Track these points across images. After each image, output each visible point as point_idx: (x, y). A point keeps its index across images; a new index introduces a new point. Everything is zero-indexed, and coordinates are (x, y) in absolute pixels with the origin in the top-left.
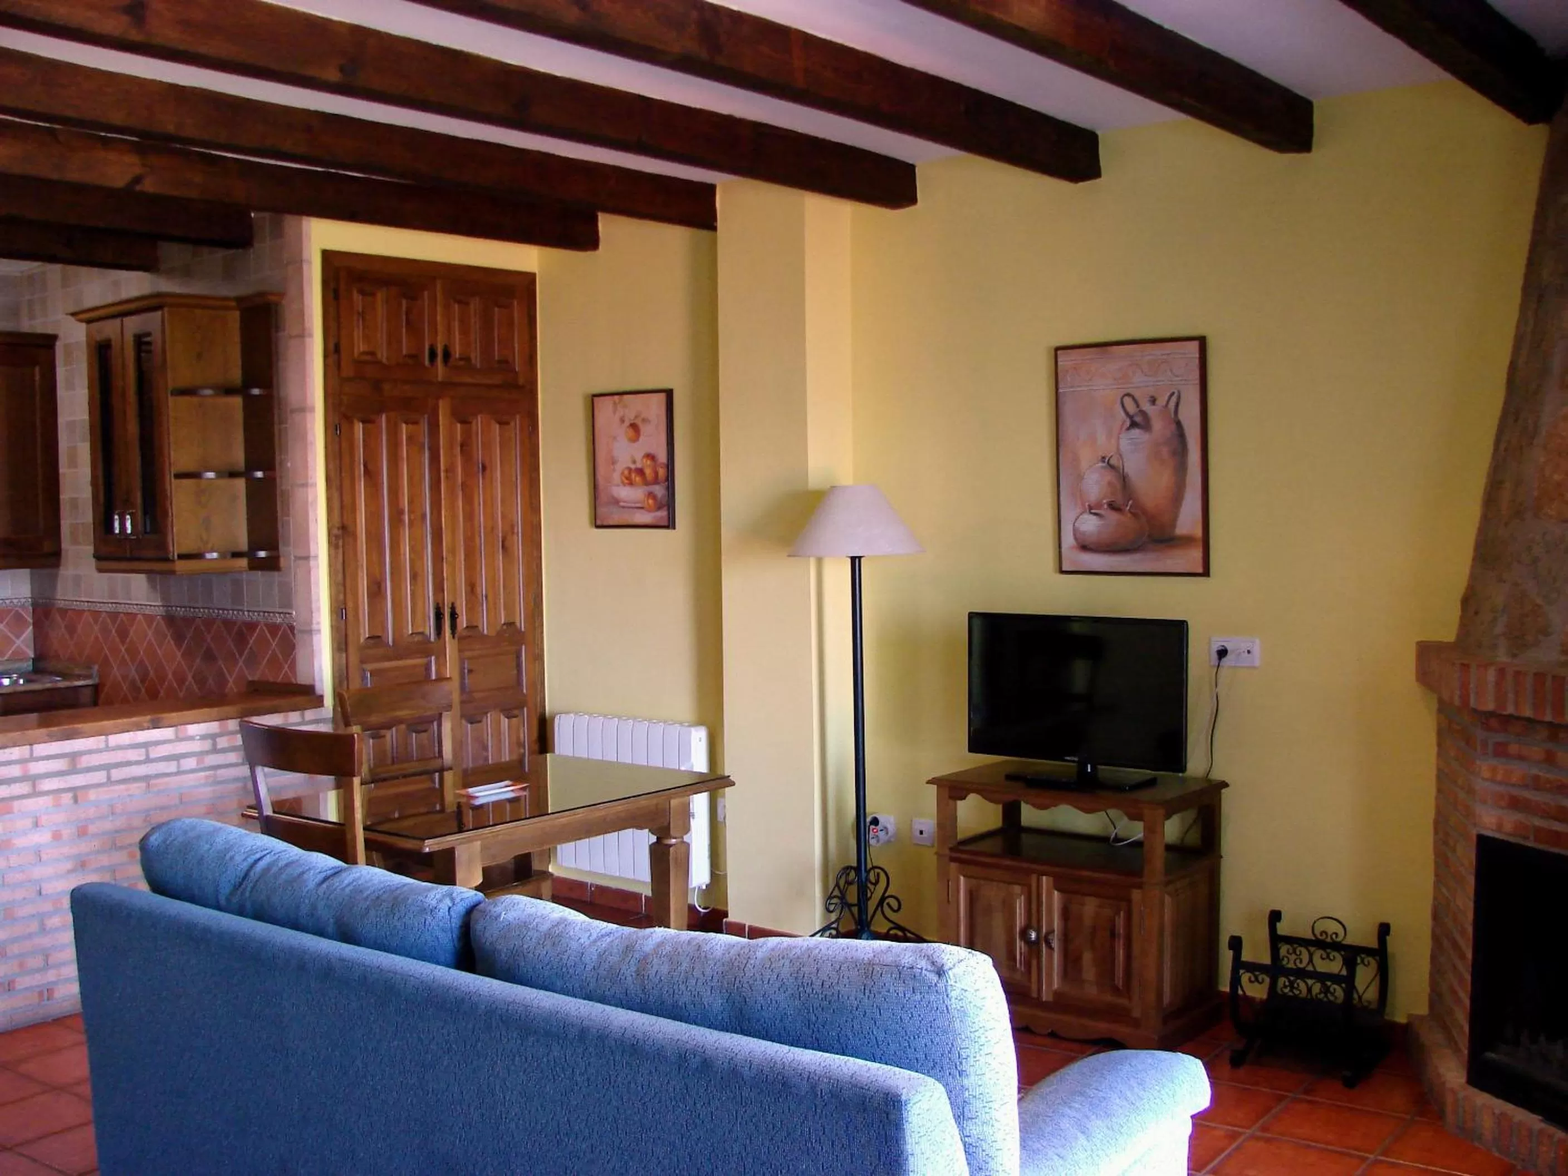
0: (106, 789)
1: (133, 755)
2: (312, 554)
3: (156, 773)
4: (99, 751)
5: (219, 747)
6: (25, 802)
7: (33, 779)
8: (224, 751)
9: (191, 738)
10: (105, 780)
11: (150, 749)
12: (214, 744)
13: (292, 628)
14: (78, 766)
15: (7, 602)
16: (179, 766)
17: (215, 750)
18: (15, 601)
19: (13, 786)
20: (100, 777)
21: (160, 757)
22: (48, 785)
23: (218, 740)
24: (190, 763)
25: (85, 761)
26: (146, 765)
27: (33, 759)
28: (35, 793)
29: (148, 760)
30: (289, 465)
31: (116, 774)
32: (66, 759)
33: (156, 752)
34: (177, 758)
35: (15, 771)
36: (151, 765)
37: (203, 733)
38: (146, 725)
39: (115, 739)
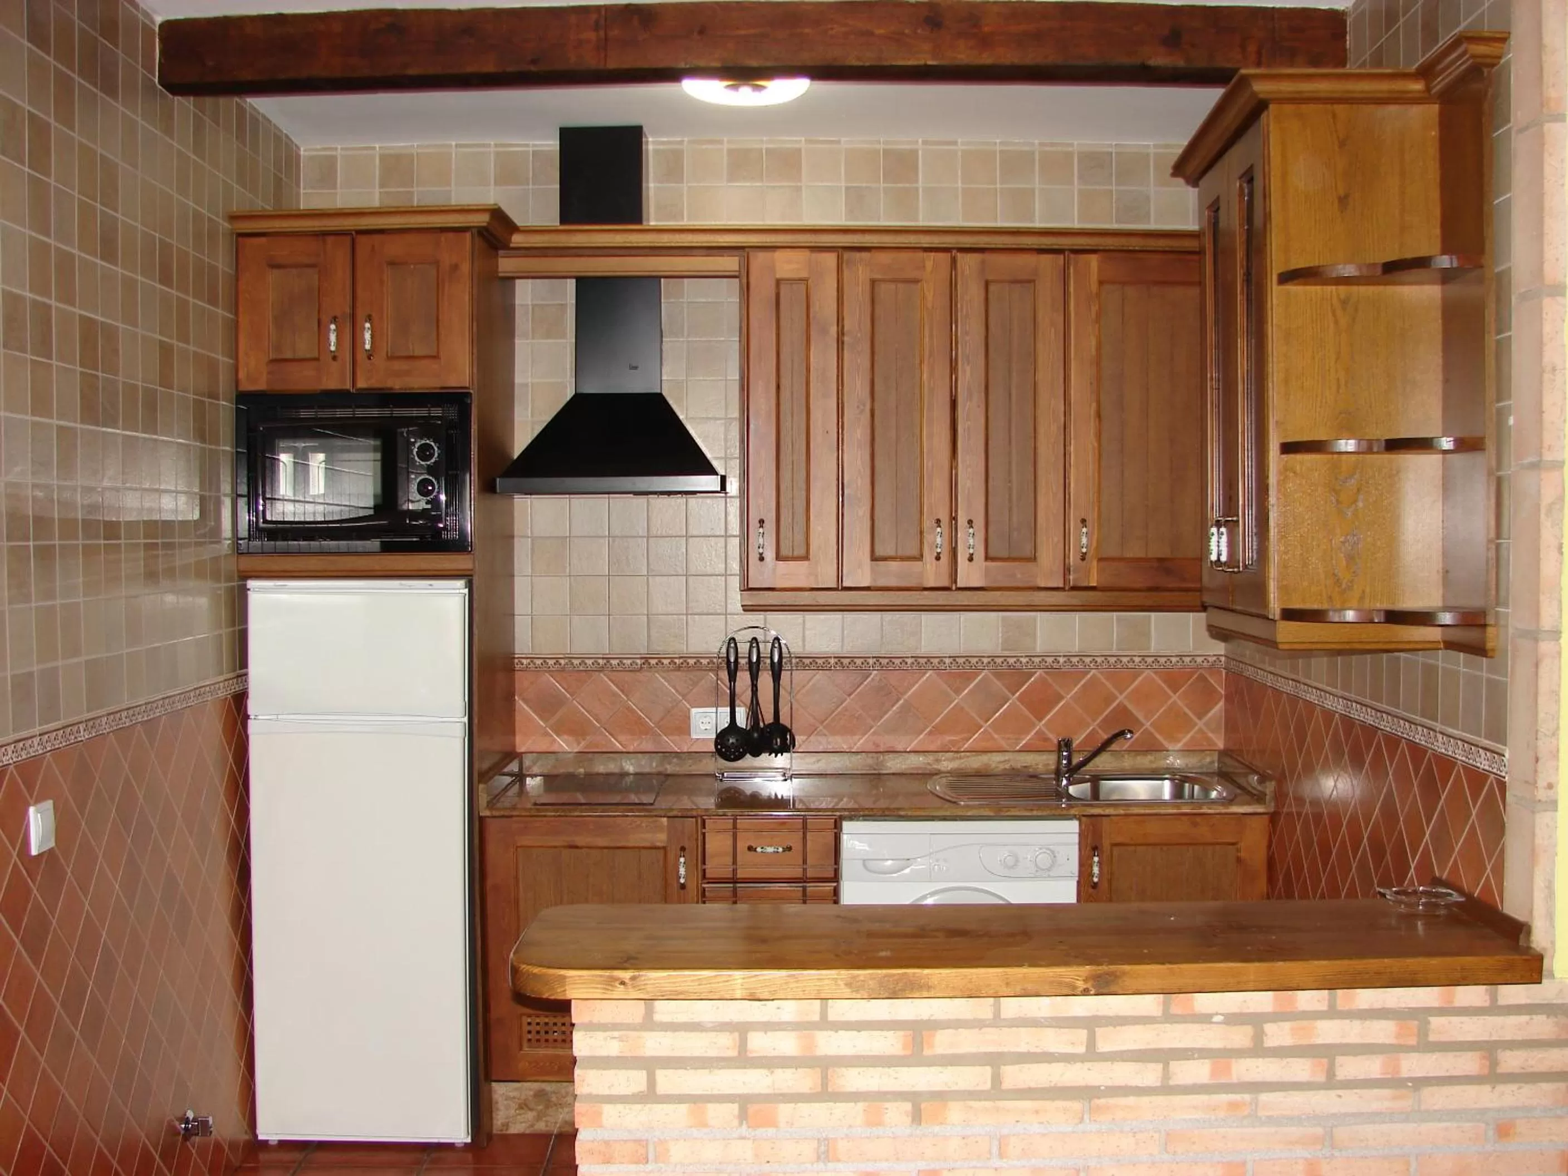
0: (988, 1104)
1: (1054, 1041)
2: (1546, 623)
3: (1109, 1083)
4: (978, 1024)
5: (1269, 1043)
6: (804, 1108)
7: (826, 1065)
8: (1280, 1052)
9: (1205, 1019)
10: (988, 1086)
11: (1099, 1031)
12: (1259, 1036)
13: (1502, 786)
14: (927, 1052)
15: (1187, 660)
16: (1166, 1074)
17: (1258, 1050)
18: (1199, 660)
19: (779, 1072)
20: (977, 1077)
21: (1122, 1052)
22: (854, 1079)
23: (1269, 1028)
24: (1197, 1072)
25: (943, 1042)
26: (1088, 1065)
27: (825, 1024)
28: (825, 1094)
29: (1092, 1055)
30: (1511, 421)
31: (1015, 1076)
32: (901, 1033)
33: (1109, 1041)
34: (1164, 1056)
35: (787, 1044)
36: (1098, 1066)
37: (1234, 1009)
38: (1081, 985)
39: (1012, 1007)
